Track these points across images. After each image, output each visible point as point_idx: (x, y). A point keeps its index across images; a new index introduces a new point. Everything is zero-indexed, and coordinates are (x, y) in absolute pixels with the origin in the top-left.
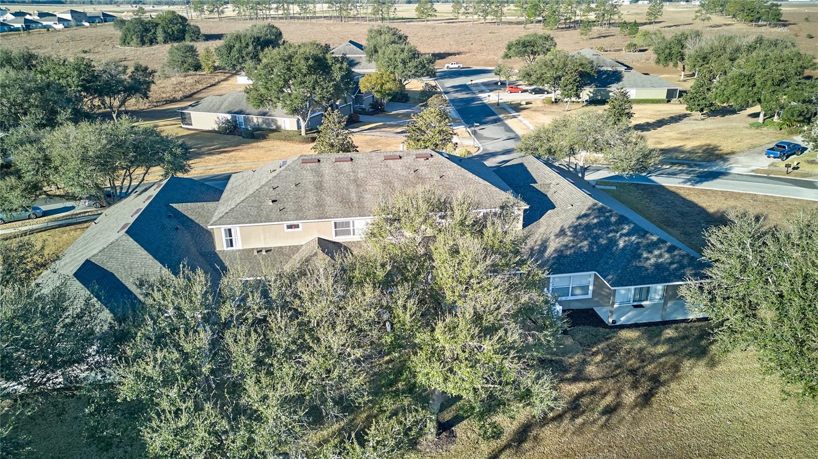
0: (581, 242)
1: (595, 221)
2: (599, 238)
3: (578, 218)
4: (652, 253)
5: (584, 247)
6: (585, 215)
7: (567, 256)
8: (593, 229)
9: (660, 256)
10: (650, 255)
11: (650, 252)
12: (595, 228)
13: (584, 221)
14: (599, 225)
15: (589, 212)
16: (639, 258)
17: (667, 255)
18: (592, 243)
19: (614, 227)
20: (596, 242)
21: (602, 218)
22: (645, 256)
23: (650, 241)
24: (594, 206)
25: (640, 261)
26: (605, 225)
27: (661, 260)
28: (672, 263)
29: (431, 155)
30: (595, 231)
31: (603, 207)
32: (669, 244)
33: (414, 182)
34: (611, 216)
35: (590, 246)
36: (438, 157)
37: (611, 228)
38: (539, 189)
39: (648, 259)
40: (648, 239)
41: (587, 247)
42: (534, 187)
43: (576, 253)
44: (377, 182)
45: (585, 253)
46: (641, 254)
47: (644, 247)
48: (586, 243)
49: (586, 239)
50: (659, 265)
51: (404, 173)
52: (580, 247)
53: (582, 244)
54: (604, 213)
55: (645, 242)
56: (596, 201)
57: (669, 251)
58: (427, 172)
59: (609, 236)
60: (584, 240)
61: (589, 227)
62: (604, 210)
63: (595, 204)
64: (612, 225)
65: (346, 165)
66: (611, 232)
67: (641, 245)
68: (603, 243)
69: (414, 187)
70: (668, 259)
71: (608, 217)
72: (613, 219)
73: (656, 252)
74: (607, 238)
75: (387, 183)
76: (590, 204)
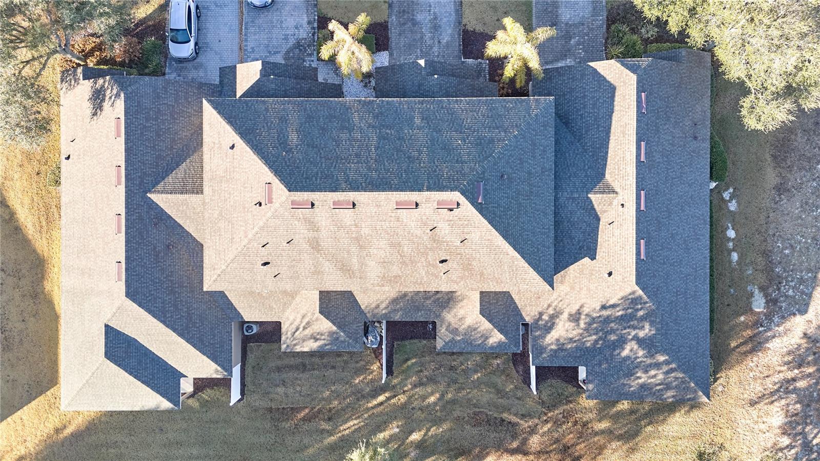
0: (589, 336)
1: (620, 313)
2: (610, 333)
3: (603, 308)
5: (589, 341)
6: (613, 306)
7: (566, 350)
8: (612, 322)
9: (654, 376)
10: (643, 375)
11: (646, 372)
12: (614, 321)
13: (605, 313)
14: (622, 318)
15: (620, 302)
16: (631, 376)
17: (661, 377)
18: (600, 338)
19: (636, 322)
20: (606, 337)
21: (630, 311)
22: (638, 375)
23: (655, 361)
24: (630, 294)
25: (630, 379)
26: (627, 320)
27: (652, 380)
28: (659, 384)
29: (458, 204)
30: (612, 325)
31: (640, 298)
32: (673, 366)
33: (429, 246)
34: (641, 309)
35: (596, 341)
36: (467, 208)
37: (632, 323)
38: (596, 206)
39: (639, 378)
40: (654, 359)
41: (592, 342)
42: (591, 202)
43: (576, 347)
44: (383, 243)
45: (586, 348)
46: (637, 372)
47: (644, 366)
48: (594, 337)
49: (596, 334)
50: (645, 385)
51: (419, 232)
52: (585, 341)
53: (588, 339)
54: (637, 304)
55: (649, 361)
56: (637, 288)
57: (667, 373)
58: (447, 232)
59: (625, 331)
60: (594, 334)
61: (607, 320)
62: (638, 301)
63: (634, 293)
64: (636, 319)
65: (347, 215)
66: (629, 327)
67: (643, 364)
68: (612, 339)
69: (427, 254)
70: (659, 380)
71: (638, 310)
72: (641, 313)
73: (653, 372)
74: (621, 334)
75: (396, 245)
76: (629, 290)
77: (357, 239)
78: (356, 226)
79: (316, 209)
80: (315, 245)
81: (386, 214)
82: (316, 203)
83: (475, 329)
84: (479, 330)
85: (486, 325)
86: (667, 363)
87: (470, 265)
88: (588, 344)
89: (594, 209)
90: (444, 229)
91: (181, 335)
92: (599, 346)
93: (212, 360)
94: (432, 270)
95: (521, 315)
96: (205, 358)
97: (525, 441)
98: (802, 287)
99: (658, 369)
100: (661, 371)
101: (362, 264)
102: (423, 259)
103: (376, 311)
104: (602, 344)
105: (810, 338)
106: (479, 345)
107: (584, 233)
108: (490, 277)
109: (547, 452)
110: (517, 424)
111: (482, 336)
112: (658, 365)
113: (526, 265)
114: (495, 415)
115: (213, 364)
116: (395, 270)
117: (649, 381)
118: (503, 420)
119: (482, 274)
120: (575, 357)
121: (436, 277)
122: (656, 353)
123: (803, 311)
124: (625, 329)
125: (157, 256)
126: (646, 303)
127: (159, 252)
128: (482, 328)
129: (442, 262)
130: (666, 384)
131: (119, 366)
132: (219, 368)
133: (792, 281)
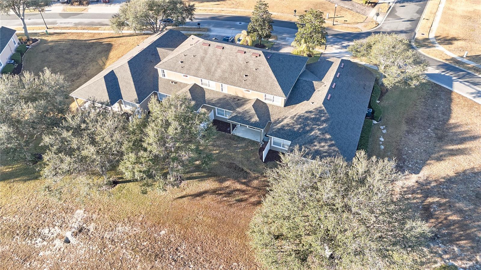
0: (297, 125)
1: (313, 116)
2: (307, 126)
3: (306, 112)
4: (320, 144)
5: (296, 128)
6: (311, 112)
7: (284, 130)
8: (309, 120)
9: (323, 147)
10: (318, 145)
11: (320, 143)
12: (310, 120)
13: (307, 115)
14: (313, 119)
15: (314, 111)
16: (312, 144)
17: (326, 148)
18: (302, 127)
19: (319, 123)
20: (304, 127)
21: (318, 116)
22: (315, 144)
23: (324, 137)
24: (319, 108)
25: (310, 145)
26: (316, 120)
27: (322, 149)
28: (325, 152)
29: (260, 55)
30: (309, 122)
31: (323, 110)
32: (333, 142)
33: (243, 68)
34: (323, 116)
35: (299, 129)
36: (263, 57)
37: (318, 123)
38: (315, 86)
39: (316, 146)
40: (324, 136)
41: (297, 129)
42: (313, 83)
43: (290, 130)
44: (227, 64)
45: (294, 131)
46: (315, 142)
47: (319, 139)
48: (299, 126)
49: (300, 124)
50: (318, 151)
51: (241, 63)
52: (294, 128)
53: (296, 126)
54: (321, 113)
55: (322, 137)
56: (322, 106)
57: (330, 146)
58: (252, 64)
59: (314, 126)
60: (299, 124)
61: (307, 118)
62: (322, 112)
63: (321, 107)
64: (320, 121)
65: (219, 51)
66: (316, 125)
67: (318, 138)
68: (307, 129)
69: (241, 72)
70: (326, 149)
71: (321, 117)
72: (323, 118)
73: (323, 144)
74: (312, 127)
75: (231, 66)
76: (318, 106)
77: (218, 60)
78: (220, 55)
79: (210, 47)
80: (202, 59)
81: (233, 54)
82: (211, 45)
83: (248, 112)
84: (249, 113)
85: (253, 111)
86: (331, 140)
87: (256, 79)
88: (295, 130)
89: (314, 87)
90: (251, 63)
91: (134, 81)
92: (300, 131)
93: (137, 95)
94: (240, 78)
95: (270, 118)
96: (135, 92)
97: (250, 181)
98: (416, 165)
99: (325, 143)
100: (327, 144)
101: (216, 70)
102: (239, 73)
103: (210, 101)
104: (302, 131)
105: (419, 183)
106: (247, 121)
107: (307, 94)
108: (262, 86)
109: (259, 189)
110: (249, 173)
111: (249, 117)
112: (325, 140)
113: (278, 84)
114: (240, 166)
115: (136, 96)
116: (227, 75)
117: (320, 149)
118: (243, 170)
119: (259, 84)
120: (288, 135)
121: (241, 81)
122: (325, 133)
123: (417, 172)
124: (314, 125)
125: (146, 61)
126: (325, 114)
127: (148, 60)
128: (251, 113)
129: (246, 76)
130: (329, 153)
131: (105, 82)
132: (137, 99)
133: (411, 162)
